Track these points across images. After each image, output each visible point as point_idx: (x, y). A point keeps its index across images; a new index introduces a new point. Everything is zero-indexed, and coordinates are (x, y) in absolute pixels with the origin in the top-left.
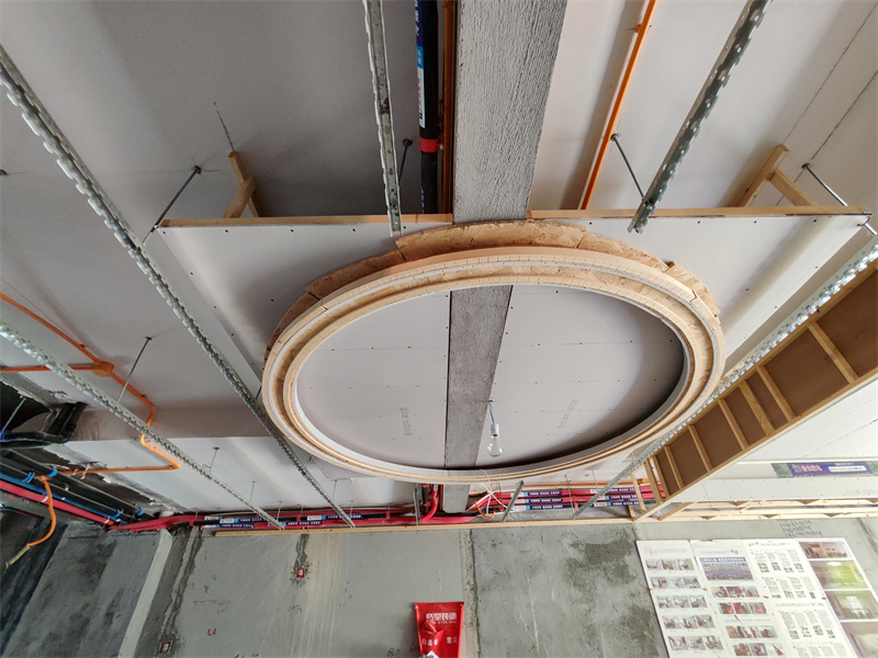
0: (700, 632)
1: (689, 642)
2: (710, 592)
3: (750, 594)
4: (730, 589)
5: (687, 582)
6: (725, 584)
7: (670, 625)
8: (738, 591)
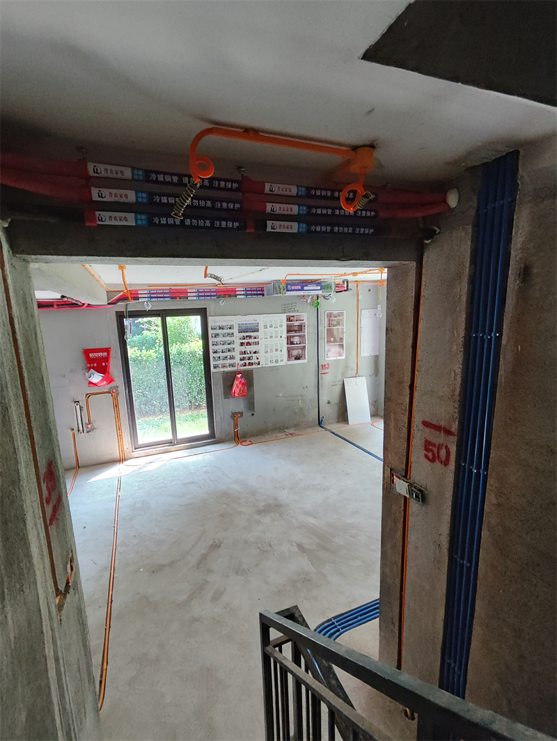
0: (228, 354)
1: (221, 358)
2: (238, 338)
3: (255, 338)
4: (247, 336)
5: (228, 334)
6: (246, 334)
7: (215, 352)
8: (250, 337)
